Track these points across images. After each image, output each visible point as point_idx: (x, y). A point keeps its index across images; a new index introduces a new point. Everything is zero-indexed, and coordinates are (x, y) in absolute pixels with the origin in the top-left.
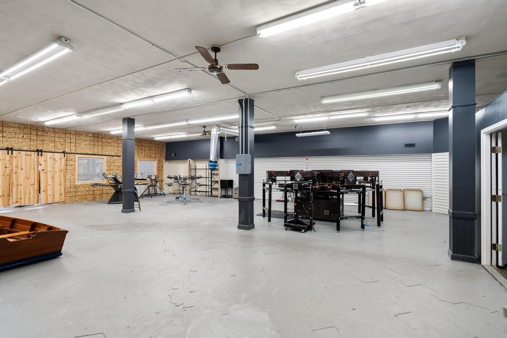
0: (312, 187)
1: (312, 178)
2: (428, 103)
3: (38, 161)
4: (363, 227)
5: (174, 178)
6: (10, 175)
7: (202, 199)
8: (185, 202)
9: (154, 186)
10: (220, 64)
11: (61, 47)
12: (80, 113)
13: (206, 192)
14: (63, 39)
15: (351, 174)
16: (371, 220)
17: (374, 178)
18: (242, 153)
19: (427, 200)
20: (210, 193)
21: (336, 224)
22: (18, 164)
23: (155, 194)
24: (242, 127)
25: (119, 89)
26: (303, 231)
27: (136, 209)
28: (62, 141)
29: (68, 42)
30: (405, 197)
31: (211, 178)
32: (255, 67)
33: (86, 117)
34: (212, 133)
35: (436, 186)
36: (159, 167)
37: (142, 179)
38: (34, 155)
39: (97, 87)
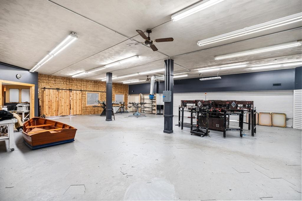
0: (208, 110)
1: (209, 105)
2: (291, 56)
3: (70, 95)
4: (241, 136)
5: (132, 103)
6: (58, 101)
7: (147, 115)
8: (138, 116)
9: (123, 107)
10: (151, 39)
11: (73, 37)
12: (87, 71)
13: (149, 111)
14: (73, 33)
15: (234, 103)
16: (247, 131)
17: (250, 105)
18: (166, 90)
19: (289, 120)
20: (151, 112)
21: (223, 133)
22: (61, 96)
23: (123, 112)
24: (166, 75)
25: (103, 58)
26: (202, 136)
27: (113, 119)
28: (80, 85)
29: (75, 34)
30: (273, 117)
31: (152, 104)
32: (171, 39)
33: (90, 73)
34: (151, 79)
35: (296, 111)
36: (125, 98)
37: (117, 104)
38: (68, 91)
39: (92, 57)
